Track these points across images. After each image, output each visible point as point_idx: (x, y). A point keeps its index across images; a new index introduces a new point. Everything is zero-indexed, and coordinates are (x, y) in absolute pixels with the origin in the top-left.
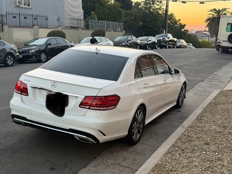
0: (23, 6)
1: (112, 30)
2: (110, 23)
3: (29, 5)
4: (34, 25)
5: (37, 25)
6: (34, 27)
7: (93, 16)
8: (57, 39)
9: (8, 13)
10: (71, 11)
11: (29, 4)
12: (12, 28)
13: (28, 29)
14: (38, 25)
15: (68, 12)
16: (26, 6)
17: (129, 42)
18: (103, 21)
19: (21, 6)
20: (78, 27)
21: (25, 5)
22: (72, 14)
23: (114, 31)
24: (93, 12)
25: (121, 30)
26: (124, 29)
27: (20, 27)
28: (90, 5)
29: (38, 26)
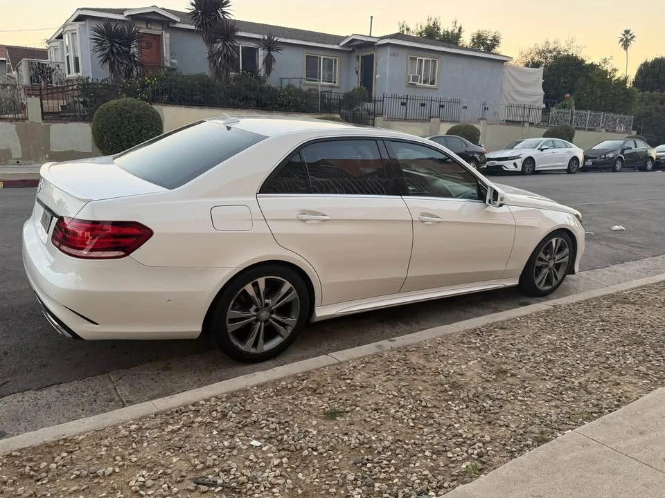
0: (422, 84)
1: (604, 130)
2: (599, 116)
3: (432, 83)
4: (432, 117)
5: (437, 117)
6: (432, 120)
7: (567, 102)
8: (448, 139)
9: (385, 96)
10: (517, 92)
11: (434, 80)
12: (390, 122)
13: (419, 124)
14: (439, 117)
15: (510, 95)
16: (428, 85)
17: (626, 152)
18: (584, 112)
19: (418, 84)
20: (524, 122)
21: (425, 82)
22: (516, 97)
23: (606, 131)
24: (568, 95)
25: (626, 129)
26: (634, 129)
27: (406, 120)
28: (565, 82)
29: (438, 119)
